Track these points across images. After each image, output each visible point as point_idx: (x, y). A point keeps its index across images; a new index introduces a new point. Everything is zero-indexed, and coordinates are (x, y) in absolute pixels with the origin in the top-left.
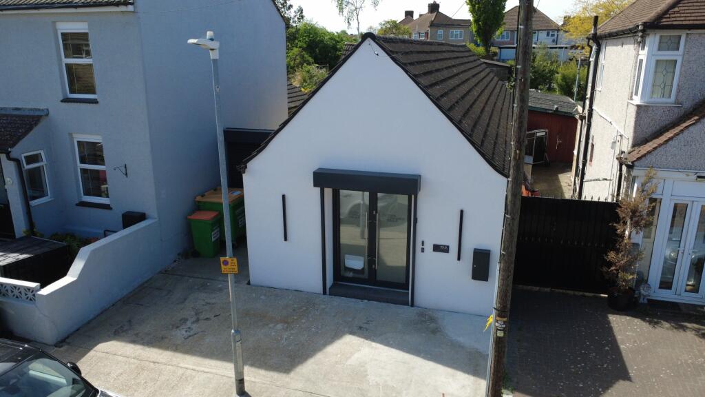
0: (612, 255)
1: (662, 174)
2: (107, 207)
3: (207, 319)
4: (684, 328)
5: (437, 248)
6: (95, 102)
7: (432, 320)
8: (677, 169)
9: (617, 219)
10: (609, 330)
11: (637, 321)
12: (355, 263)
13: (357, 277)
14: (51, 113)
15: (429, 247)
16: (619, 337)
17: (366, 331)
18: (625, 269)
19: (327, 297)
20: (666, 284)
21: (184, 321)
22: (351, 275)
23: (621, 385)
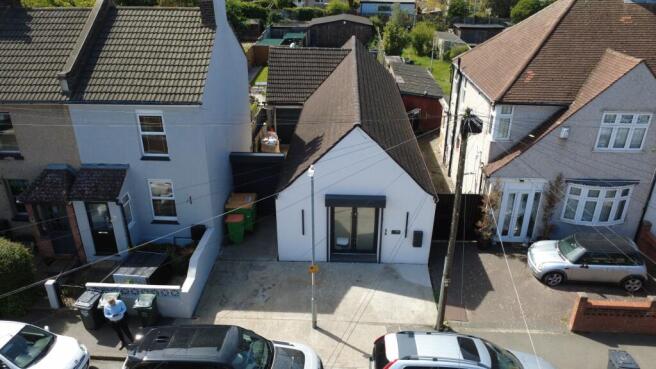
0: (480, 223)
1: (503, 180)
2: (176, 223)
3: (270, 288)
4: (514, 257)
5: (394, 232)
6: (167, 159)
7: (393, 270)
8: (510, 177)
9: (482, 204)
10: (479, 264)
11: (493, 256)
12: (343, 241)
13: (344, 249)
14: (131, 165)
15: (389, 232)
16: (486, 267)
17: (361, 282)
18: (486, 230)
19: (329, 263)
20: (505, 233)
21: (257, 291)
22: (340, 248)
23: (490, 294)
